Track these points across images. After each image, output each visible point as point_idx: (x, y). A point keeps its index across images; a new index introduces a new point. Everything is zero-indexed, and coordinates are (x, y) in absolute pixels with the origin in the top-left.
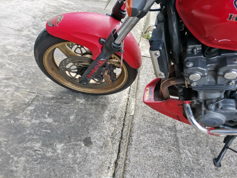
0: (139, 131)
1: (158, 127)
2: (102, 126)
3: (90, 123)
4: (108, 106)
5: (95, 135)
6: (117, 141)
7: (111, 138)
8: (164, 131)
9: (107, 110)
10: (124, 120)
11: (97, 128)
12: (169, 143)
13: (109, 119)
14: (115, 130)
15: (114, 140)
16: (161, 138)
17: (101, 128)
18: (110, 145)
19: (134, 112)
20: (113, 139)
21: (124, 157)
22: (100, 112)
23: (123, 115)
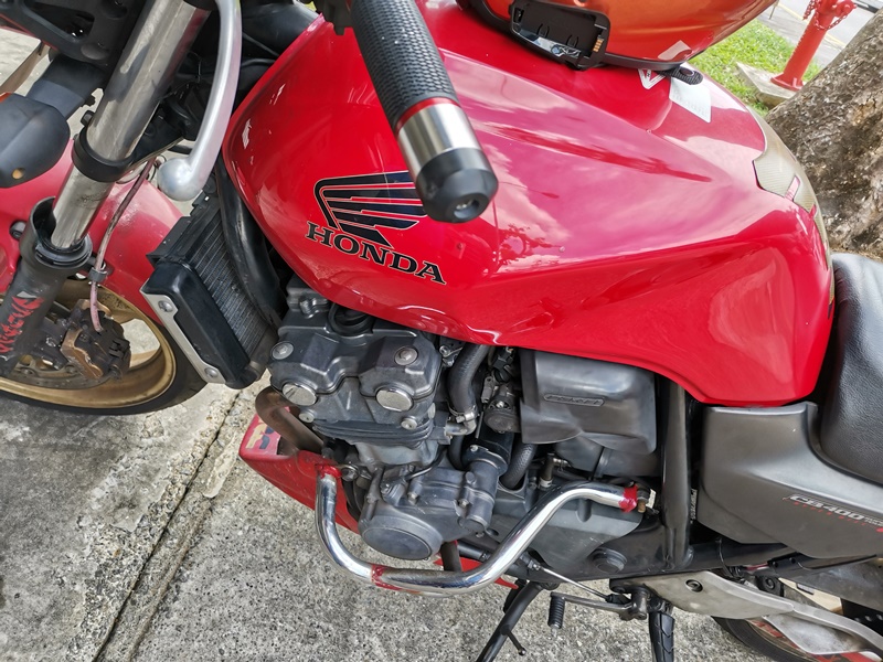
0: (215, 562)
1: (297, 547)
2: (68, 534)
3: (23, 520)
4: (121, 458)
5: (27, 571)
6: (113, 595)
7: (90, 583)
8: (315, 563)
9: (112, 472)
10: (171, 516)
11: (46, 541)
12: (317, 607)
13: (108, 508)
14: (118, 552)
15: (100, 594)
16: (293, 590)
17: (61, 545)
18: (75, 610)
19: (224, 485)
20: (97, 588)
22: (78, 479)
23: (174, 496)
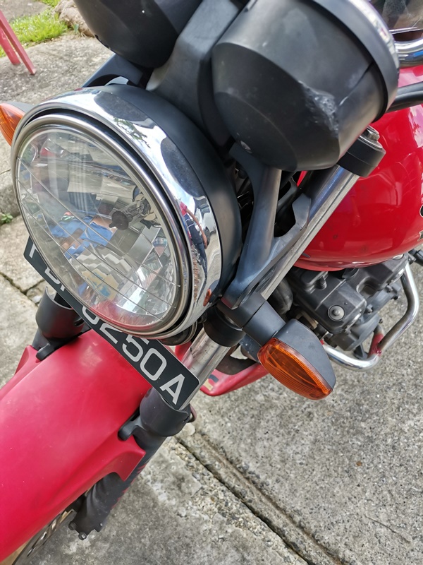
2: (188, 526)
6: (241, 511)
7: (229, 522)
8: (266, 394)
10: (198, 459)
13: (178, 495)
14: (212, 499)
15: (238, 518)
18: (245, 536)
20: (233, 519)
21: (283, 517)
23: (184, 452)
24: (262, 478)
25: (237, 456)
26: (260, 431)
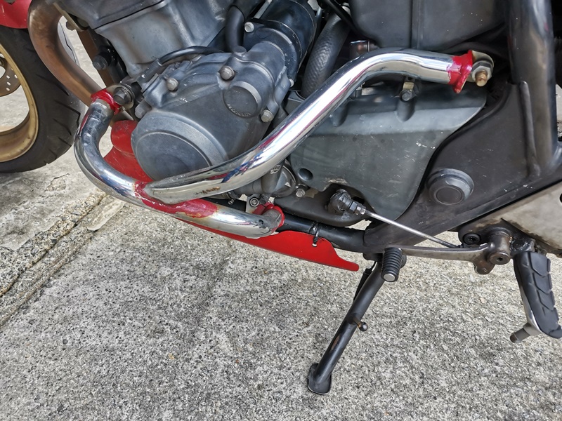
1: (161, 264)
4: (24, 202)
8: (175, 276)
9: (13, 211)
10: (55, 242)
12: (169, 309)
16: (150, 295)
19: (108, 222)
23: (62, 229)
24: (37, 304)
25: (66, 273)
26: (110, 284)
